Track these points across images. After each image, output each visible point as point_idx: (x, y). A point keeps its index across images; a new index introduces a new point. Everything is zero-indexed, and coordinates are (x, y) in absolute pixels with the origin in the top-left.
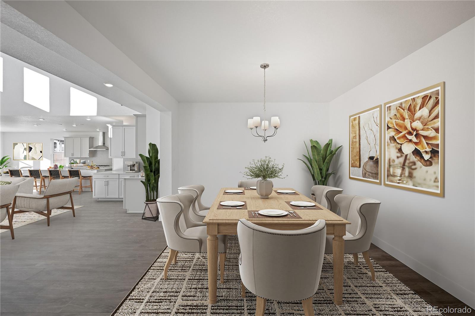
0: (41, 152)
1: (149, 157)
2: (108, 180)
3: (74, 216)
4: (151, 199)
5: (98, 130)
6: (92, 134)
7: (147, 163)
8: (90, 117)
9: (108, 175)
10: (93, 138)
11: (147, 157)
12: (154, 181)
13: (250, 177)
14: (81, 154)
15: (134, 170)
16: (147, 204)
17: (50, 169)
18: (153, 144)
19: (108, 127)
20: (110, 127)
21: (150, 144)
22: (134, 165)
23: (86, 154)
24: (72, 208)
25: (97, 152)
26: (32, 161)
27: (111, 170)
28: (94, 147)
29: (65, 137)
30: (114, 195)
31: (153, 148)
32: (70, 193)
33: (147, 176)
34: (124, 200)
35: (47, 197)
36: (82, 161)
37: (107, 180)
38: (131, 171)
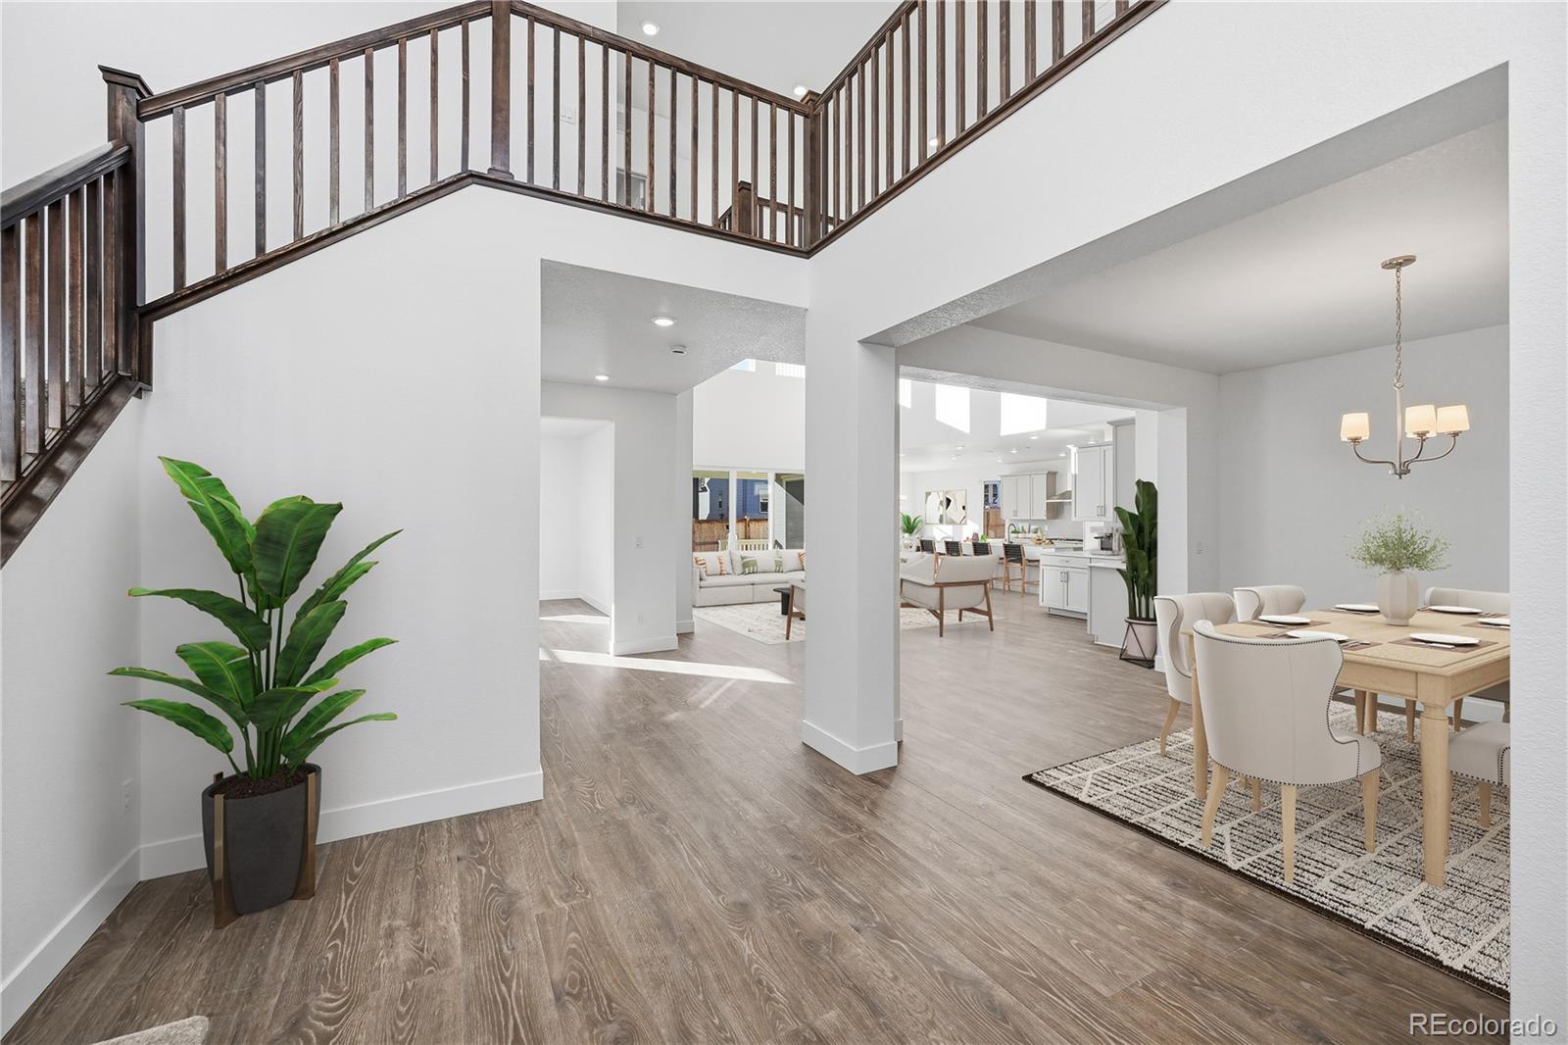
0: (964, 508)
1: (1137, 513)
2: (1069, 569)
3: (992, 630)
4: (1140, 615)
5: (1063, 455)
6: (1052, 466)
7: (1131, 528)
8: (1038, 433)
9: (1067, 559)
10: (1055, 473)
11: (1132, 515)
12: (1147, 572)
13: (1362, 563)
14: (1031, 512)
15: (1111, 549)
16: (1130, 623)
17: (948, 540)
18: (1144, 483)
19: (1070, 450)
20: (1074, 450)
21: (1139, 483)
22: (1110, 536)
23: (1041, 513)
24: (988, 613)
25: (1063, 508)
26: (951, 526)
27: (1081, 549)
28: (1057, 494)
29: (1002, 476)
30: (1078, 605)
31: (1148, 493)
32: (984, 583)
33: (1131, 559)
34: (1088, 618)
35: (941, 586)
36: (1033, 527)
37: (1066, 570)
38: (1104, 552)
